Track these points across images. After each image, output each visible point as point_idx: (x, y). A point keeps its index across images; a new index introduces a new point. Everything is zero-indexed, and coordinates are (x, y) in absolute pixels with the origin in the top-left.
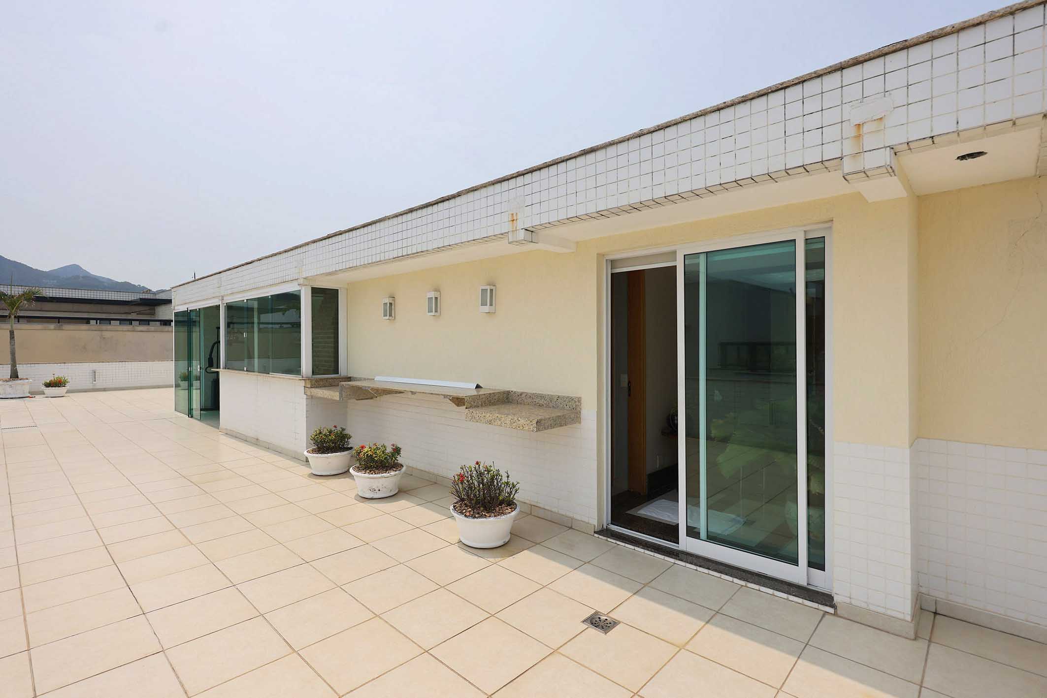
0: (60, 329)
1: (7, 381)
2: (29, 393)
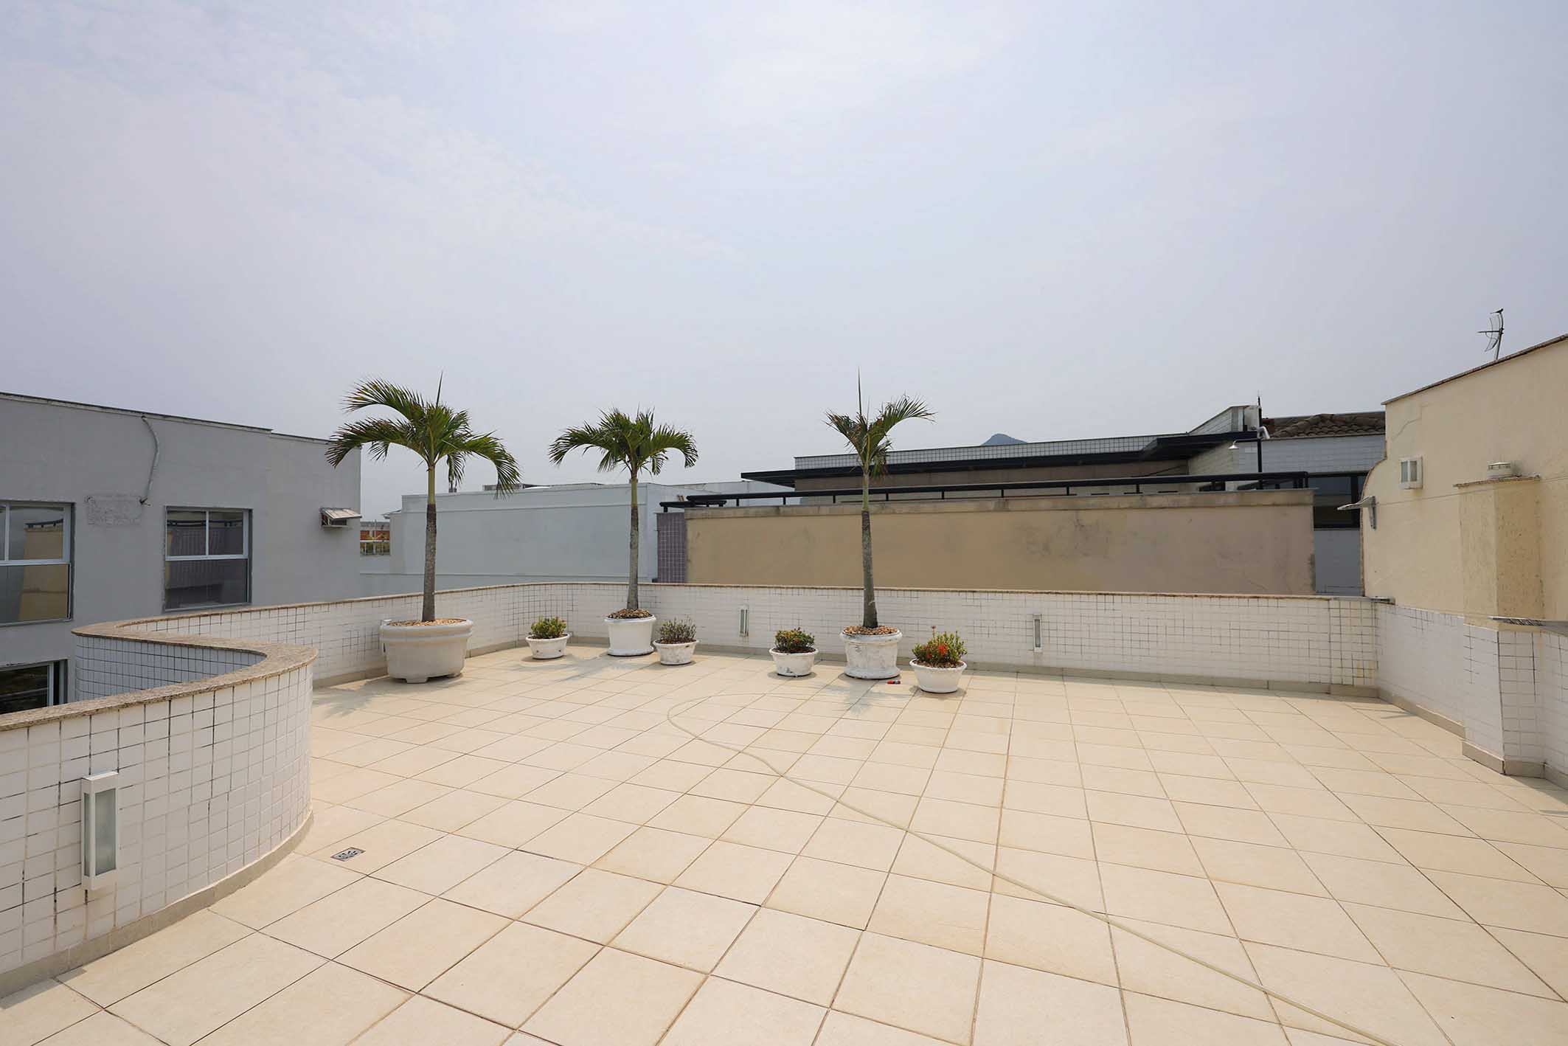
0: (1005, 509)
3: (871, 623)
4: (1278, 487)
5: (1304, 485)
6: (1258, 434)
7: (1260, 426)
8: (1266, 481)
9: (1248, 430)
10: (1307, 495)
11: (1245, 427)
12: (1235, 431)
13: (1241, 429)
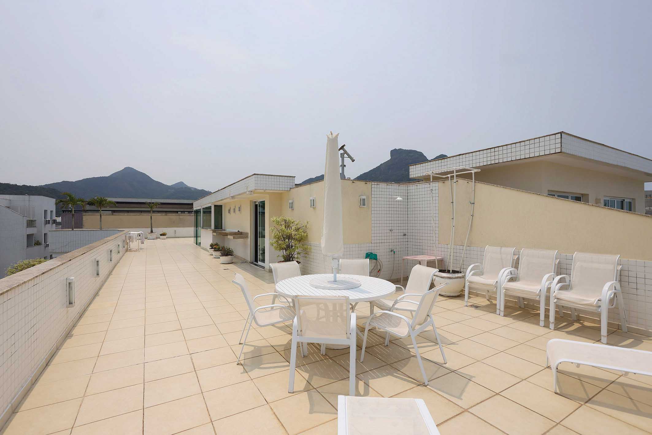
0: (166, 215)
1: (150, 233)
2: (156, 238)
3: (152, 232)
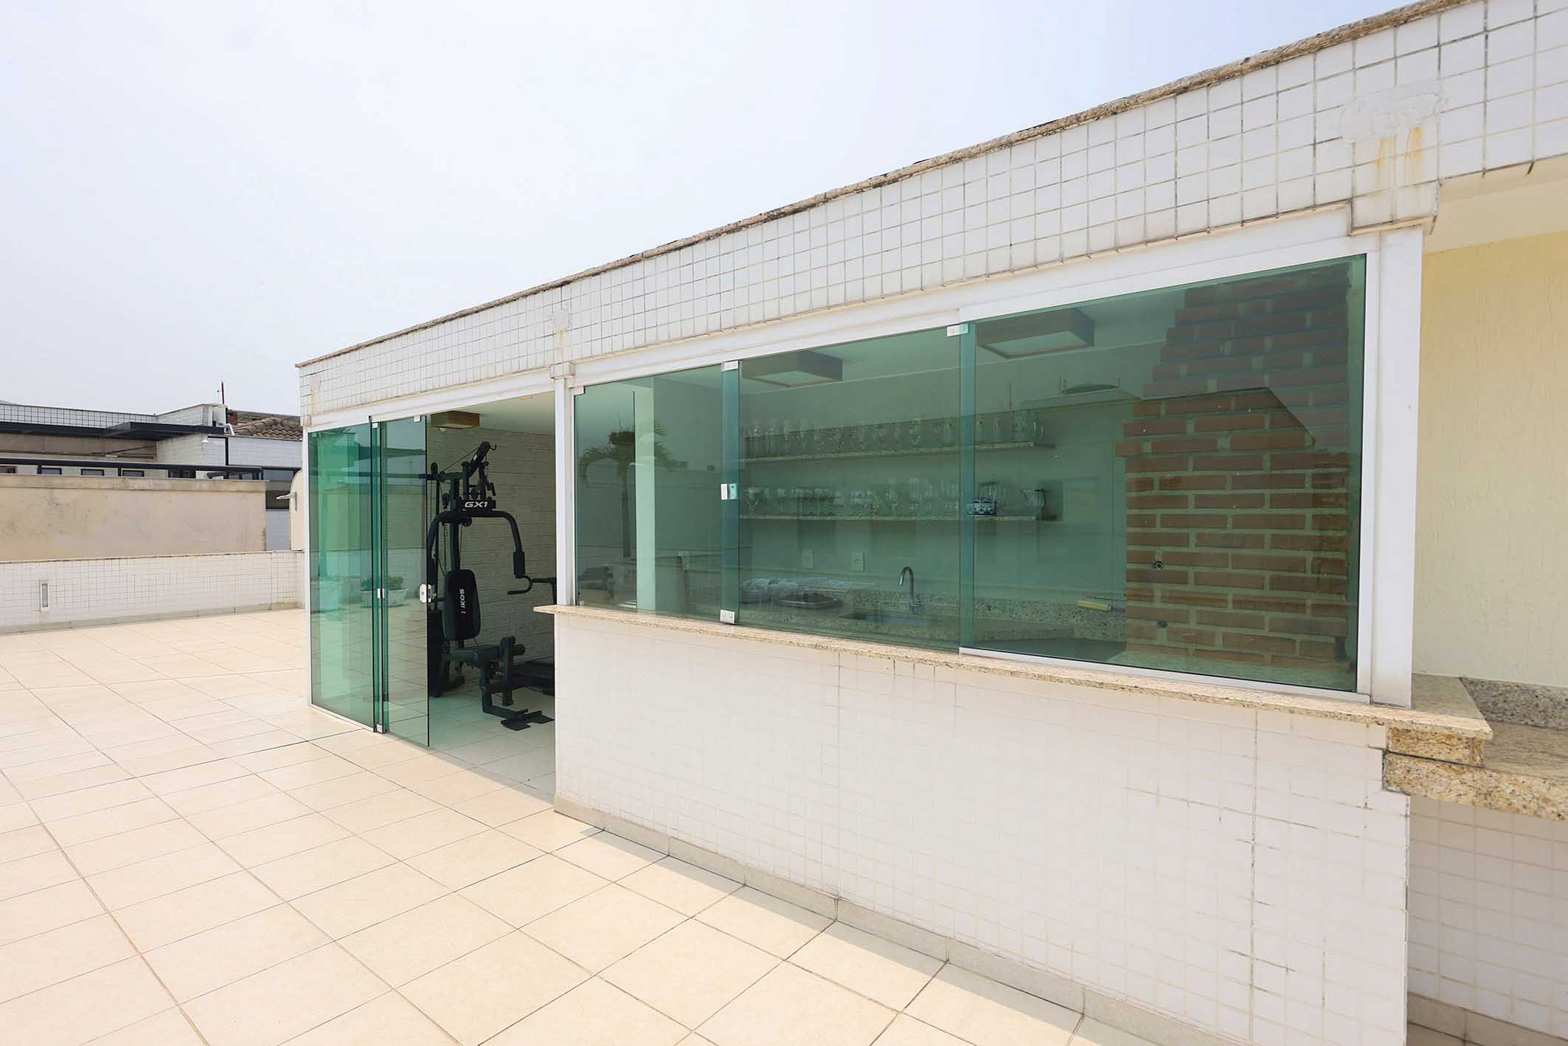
4: (241, 478)
5: (260, 477)
6: (225, 430)
7: (227, 423)
8: (229, 472)
9: (217, 426)
10: (261, 486)
11: (214, 423)
12: (205, 425)
13: (210, 424)
